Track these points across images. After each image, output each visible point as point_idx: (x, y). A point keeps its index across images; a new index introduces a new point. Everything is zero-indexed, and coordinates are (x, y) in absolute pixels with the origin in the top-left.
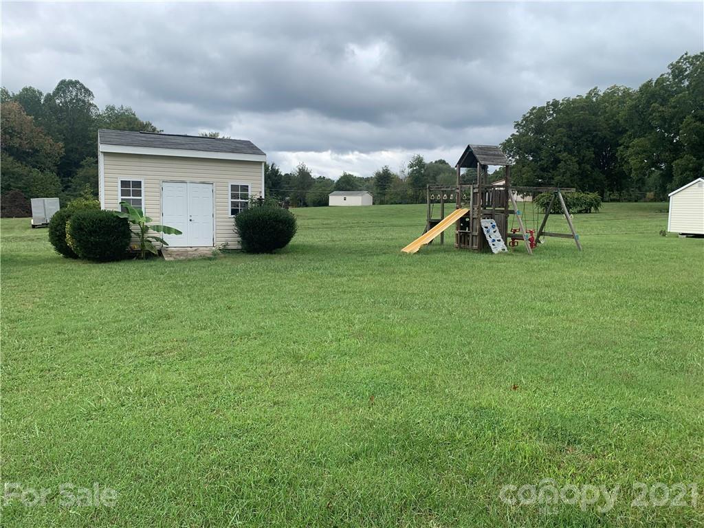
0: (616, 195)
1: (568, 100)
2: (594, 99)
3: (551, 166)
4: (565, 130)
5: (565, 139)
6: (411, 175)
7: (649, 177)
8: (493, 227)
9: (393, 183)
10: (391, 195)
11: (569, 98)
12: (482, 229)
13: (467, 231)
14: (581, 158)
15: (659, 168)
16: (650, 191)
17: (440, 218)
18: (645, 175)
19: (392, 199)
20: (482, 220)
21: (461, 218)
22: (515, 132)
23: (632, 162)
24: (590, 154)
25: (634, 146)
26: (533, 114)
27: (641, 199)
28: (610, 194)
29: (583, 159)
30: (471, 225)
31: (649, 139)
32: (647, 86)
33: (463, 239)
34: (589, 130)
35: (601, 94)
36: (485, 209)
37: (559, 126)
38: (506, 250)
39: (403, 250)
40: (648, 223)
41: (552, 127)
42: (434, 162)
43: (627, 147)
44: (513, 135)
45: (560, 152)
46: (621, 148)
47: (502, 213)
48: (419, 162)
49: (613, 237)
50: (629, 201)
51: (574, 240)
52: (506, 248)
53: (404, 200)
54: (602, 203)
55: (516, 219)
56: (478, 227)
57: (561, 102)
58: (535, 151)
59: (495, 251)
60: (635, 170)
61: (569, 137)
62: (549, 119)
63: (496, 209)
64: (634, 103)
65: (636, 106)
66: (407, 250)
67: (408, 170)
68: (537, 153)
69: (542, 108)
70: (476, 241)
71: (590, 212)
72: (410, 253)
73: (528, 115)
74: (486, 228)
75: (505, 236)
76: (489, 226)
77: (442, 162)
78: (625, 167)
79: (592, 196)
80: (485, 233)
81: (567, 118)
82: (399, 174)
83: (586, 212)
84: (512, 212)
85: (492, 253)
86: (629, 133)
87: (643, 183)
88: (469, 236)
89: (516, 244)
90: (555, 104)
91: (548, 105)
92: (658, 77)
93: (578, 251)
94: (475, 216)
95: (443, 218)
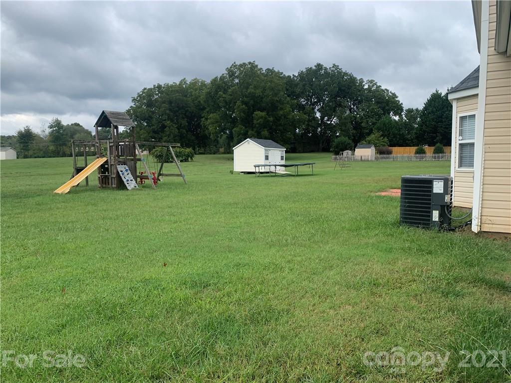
0: (202, 150)
1: (168, 85)
2: (184, 86)
3: (160, 130)
4: (167, 105)
5: (168, 112)
6: (51, 134)
7: (221, 138)
8: (126, 170)
9: (35, 141)
10: (34, 150)
11: (168, 84)
12: (118, 172)
13: (107, 174)
14: (179, 125)
15: (225, 133)
16: (222, 148)
17: (84, 166)
18: (218, 137)
19: (35, 154)
20: (118, 166)
21: (102, 165)
22: (132, 104)
23: (210, 129)
24: (184, 122)
25: (210, 118)
26: (145, 93)
27: (217, 152)
28: (199, 150)
29: (181, 126)
30: (110, 170)
31: (219, 114)
32: (215, 80)
33: (104, 181)
34: (183, 107)
35: (188, 82)
36: (119, 158)
37: (164, 102)
38: (137, 187)
39: (56, 191)
40: (222, 166)
41: (158, 103)
42: (70, 124)
43: (207, 119)
44: (131, 107)
45: (165, 120)
46: (203, 119)
47: (132, 160)
48: (58, 124)
49: (204, 176)
50: (210, 154)
51: (182, 177)
52: (137, 185)
53: (46, 154)
54: (195, 155)
55: (142, 164)
56: (115, 171)
57: (163, 86)
58: (148, 119)
59: (129, 188)
60: (213, 133)
61: (170, 110)
62: (156, 97)
63: (128, 158)
64: (208, 90)
65: (209, 93)
66: (59, 191)
67: (48, 131)
68: (149, 120)
69: (150, 90)
70: (115, 182)
71: (188, 161)
72: (62, 194)
73: (141, 93)
74: (122, 171)
75: (135, 177)
76: (124, 170)
77: (77, 125)
78: (206, 132)
79: (188, 150)
80: (121, 175)
81: (168, 97)
82: (40, 133)
83: (186, 161)
84: (139, 160)
85: (128, 190)
86: (207, 110)
87: (218, 142)
88: (108, 178)
89: (143, 182)
90: (159, 87)
91: (155, 87)
92: (221, 75)
93: (184, 185)
94: (112, 163)
95: (86, 166)
